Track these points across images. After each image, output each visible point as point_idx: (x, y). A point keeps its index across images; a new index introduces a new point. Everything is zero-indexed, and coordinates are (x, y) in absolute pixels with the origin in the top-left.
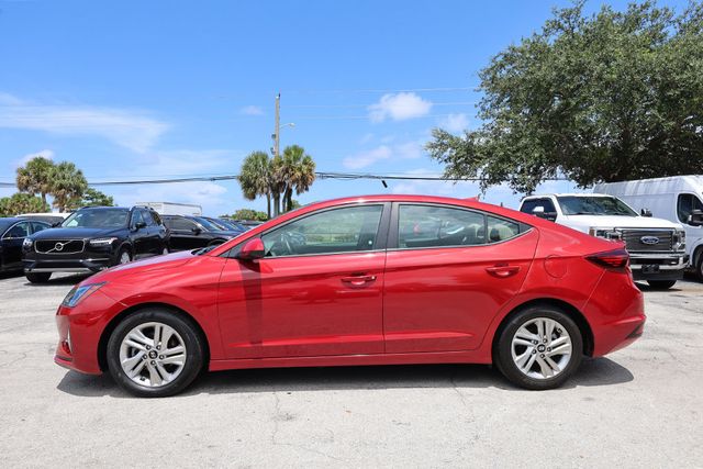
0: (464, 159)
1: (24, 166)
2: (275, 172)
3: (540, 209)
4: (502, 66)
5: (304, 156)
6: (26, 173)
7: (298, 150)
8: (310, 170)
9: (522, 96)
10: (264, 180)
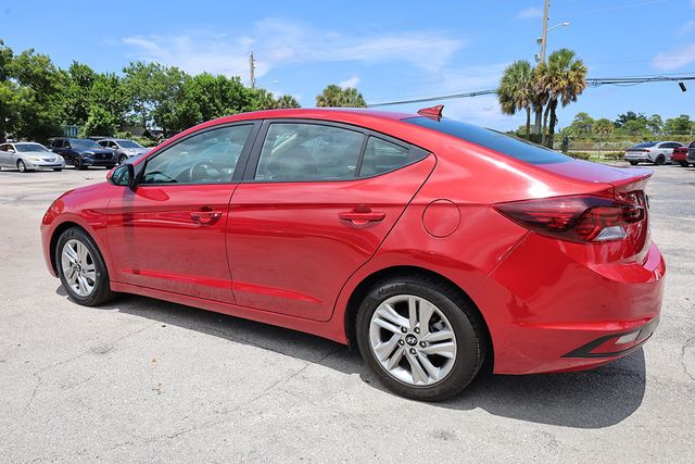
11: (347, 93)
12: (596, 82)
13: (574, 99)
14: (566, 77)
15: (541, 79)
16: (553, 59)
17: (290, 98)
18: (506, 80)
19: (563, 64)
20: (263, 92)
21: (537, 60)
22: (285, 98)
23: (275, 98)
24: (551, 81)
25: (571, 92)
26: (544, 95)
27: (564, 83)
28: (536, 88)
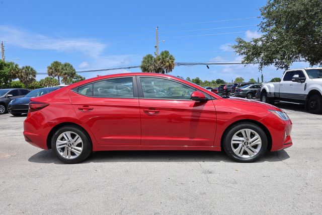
0: (252, 53)
1: (50, 65)
2: (157, 63)
3: (297, 76)
4: (273, 5)
5: (170, 55)
6: (51, 68)
7: (167, 52)
8: (173, 62)
9: (283, 20)
10: (152, 67)
11: (65, 65)
12: (179, 64)
13: (171, 71)
14: (168, 62)
15: (159, 62)
16: (162, 54)
17: (29, 67)
18: (144, 62)
19: (166, 57)
20: (12, 64)
21: (156, 55)
22: (26, 67)
23: (20, 67)
24: (162, 63)
25: (170, 68)
26: (160, 68)
27: (167, 64)
28: (157, 65)
